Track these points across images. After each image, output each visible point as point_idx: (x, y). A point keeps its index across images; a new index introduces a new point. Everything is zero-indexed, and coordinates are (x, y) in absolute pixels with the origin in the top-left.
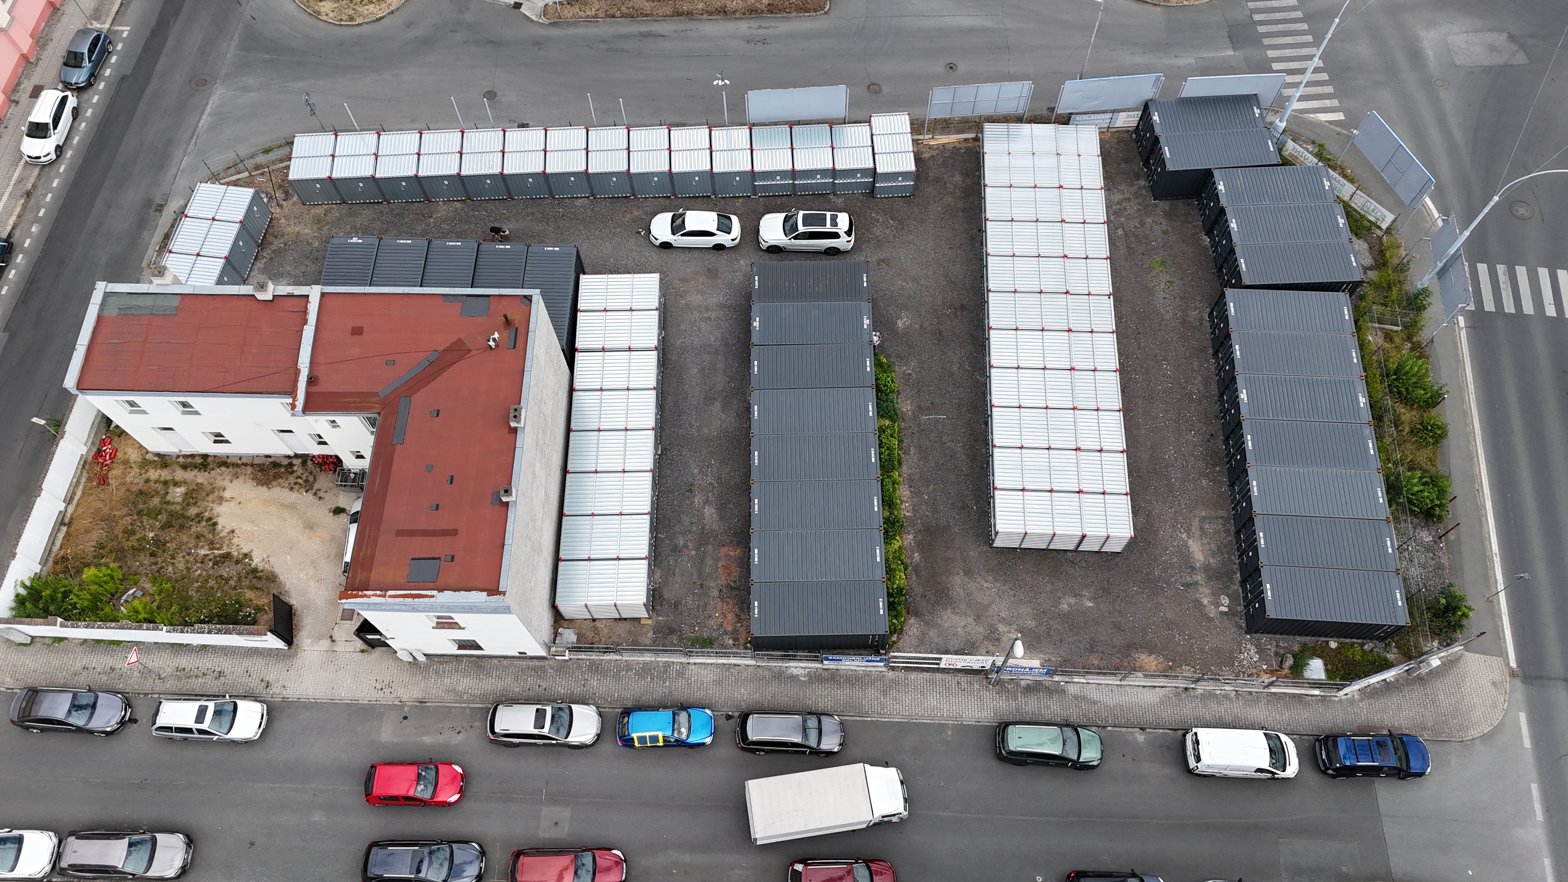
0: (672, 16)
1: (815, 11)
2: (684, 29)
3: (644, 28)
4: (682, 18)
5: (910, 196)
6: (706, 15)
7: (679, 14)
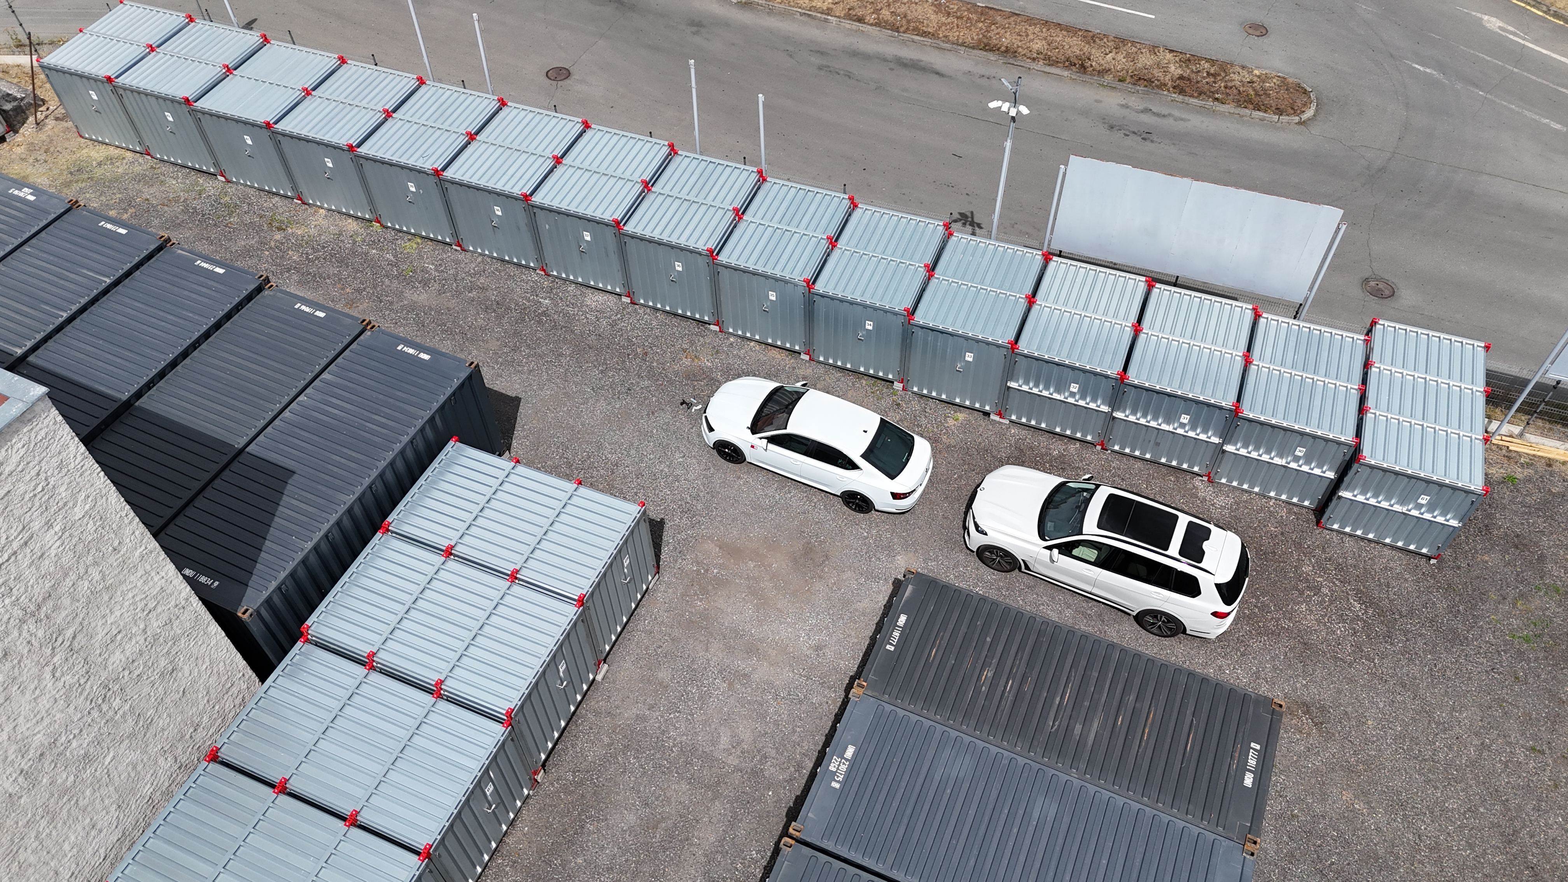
0: (973, 48)
1: (1280, 112)
2: (987, 74)
3: (908, 53)
4: (992, 57)
5: (1429, 558)
6: (1041, 62)
7: (987, 47)
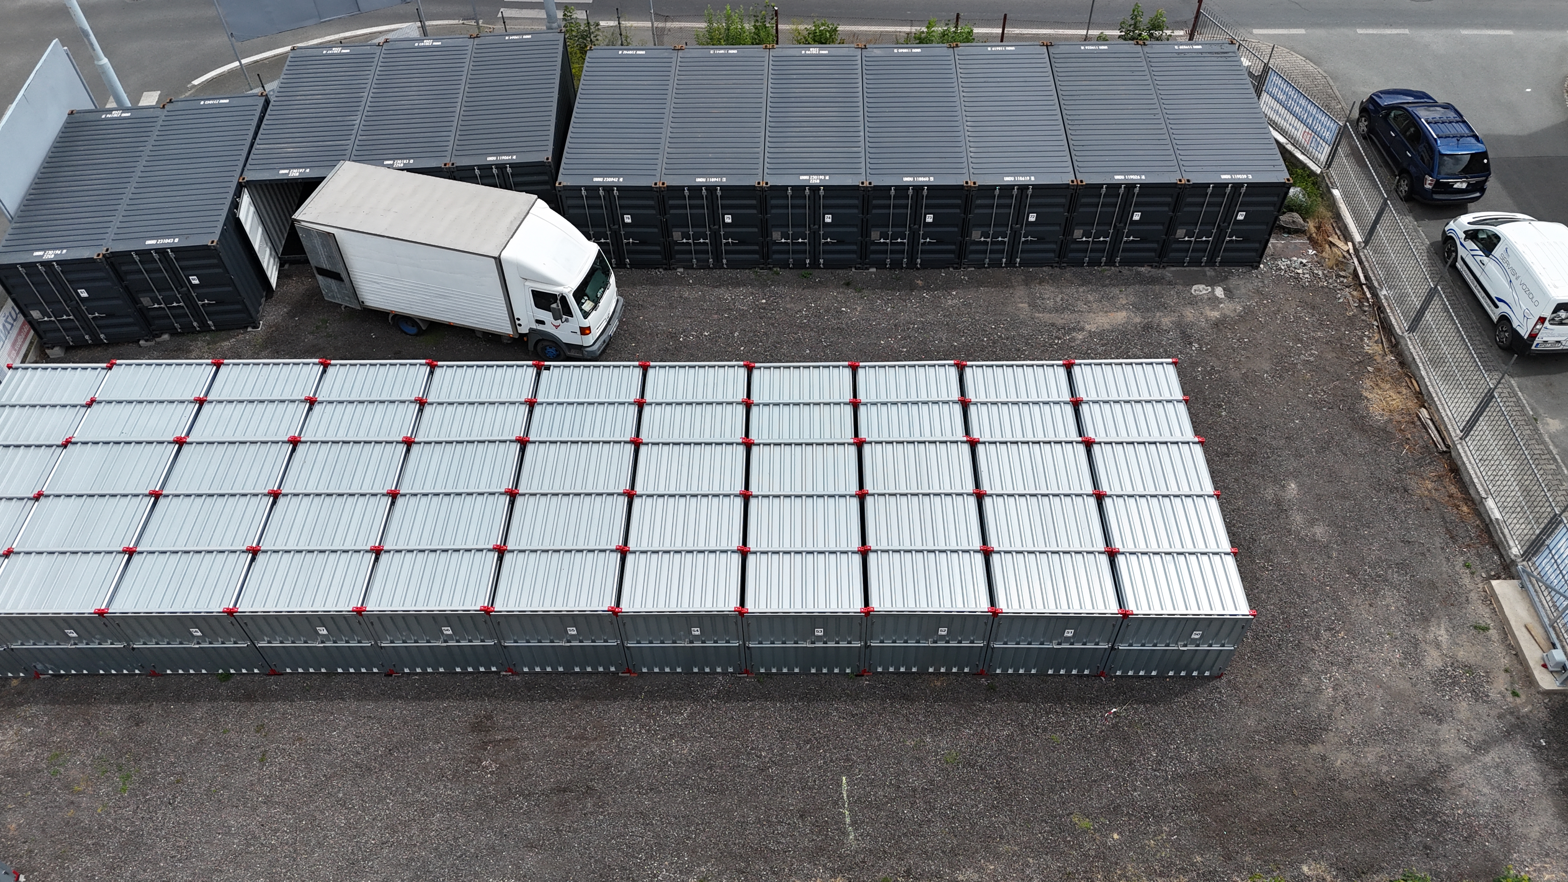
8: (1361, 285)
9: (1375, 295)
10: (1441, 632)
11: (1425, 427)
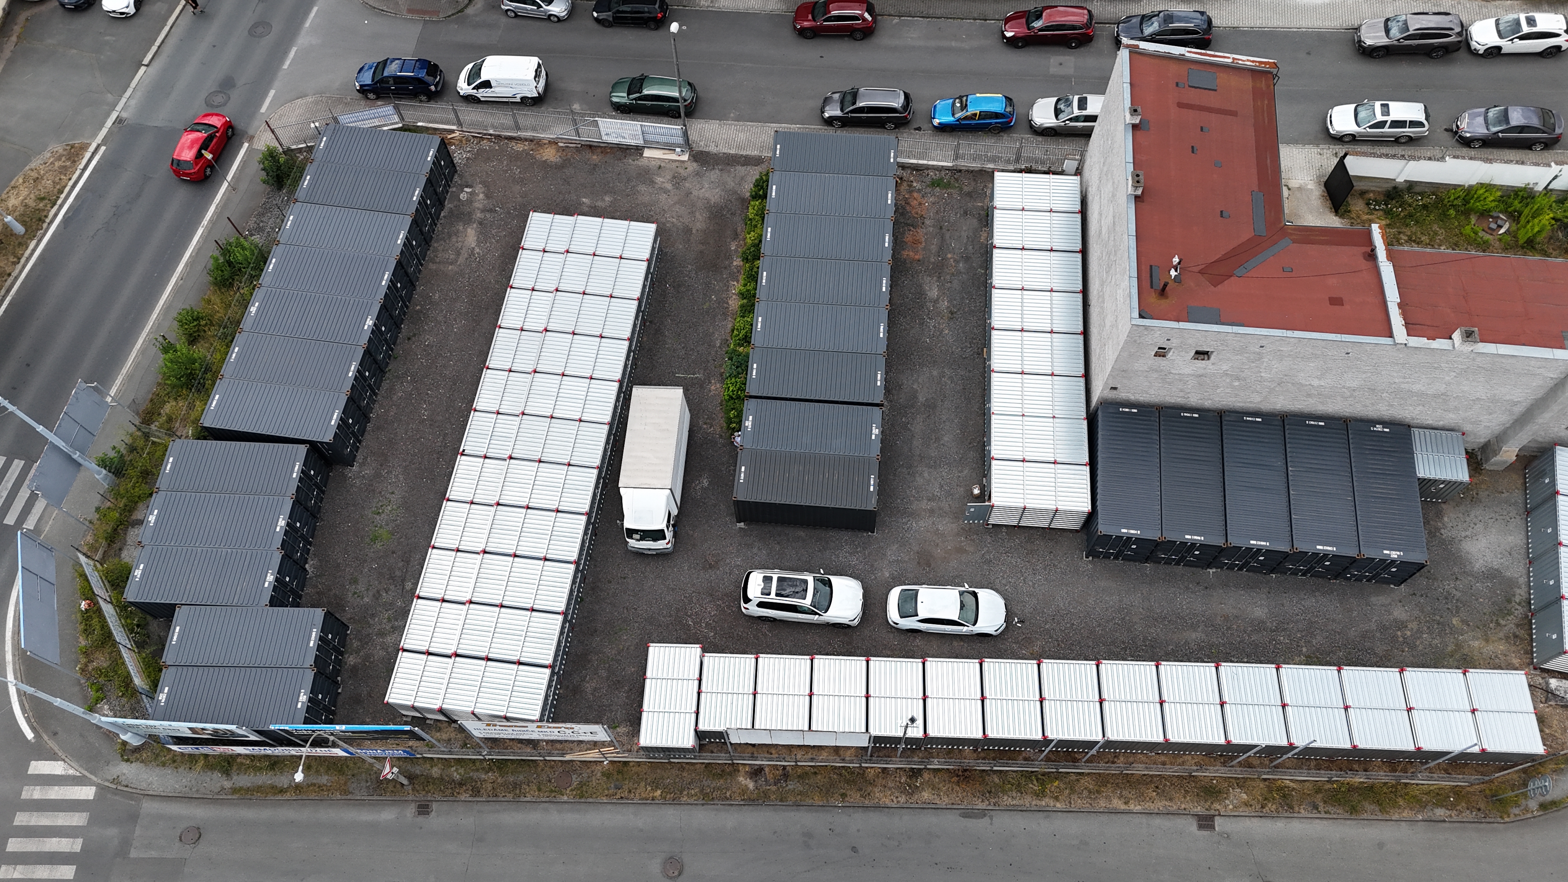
8: (481, 137)
9: (490, 135)
10: (659, 180)
11: (567, 147)
